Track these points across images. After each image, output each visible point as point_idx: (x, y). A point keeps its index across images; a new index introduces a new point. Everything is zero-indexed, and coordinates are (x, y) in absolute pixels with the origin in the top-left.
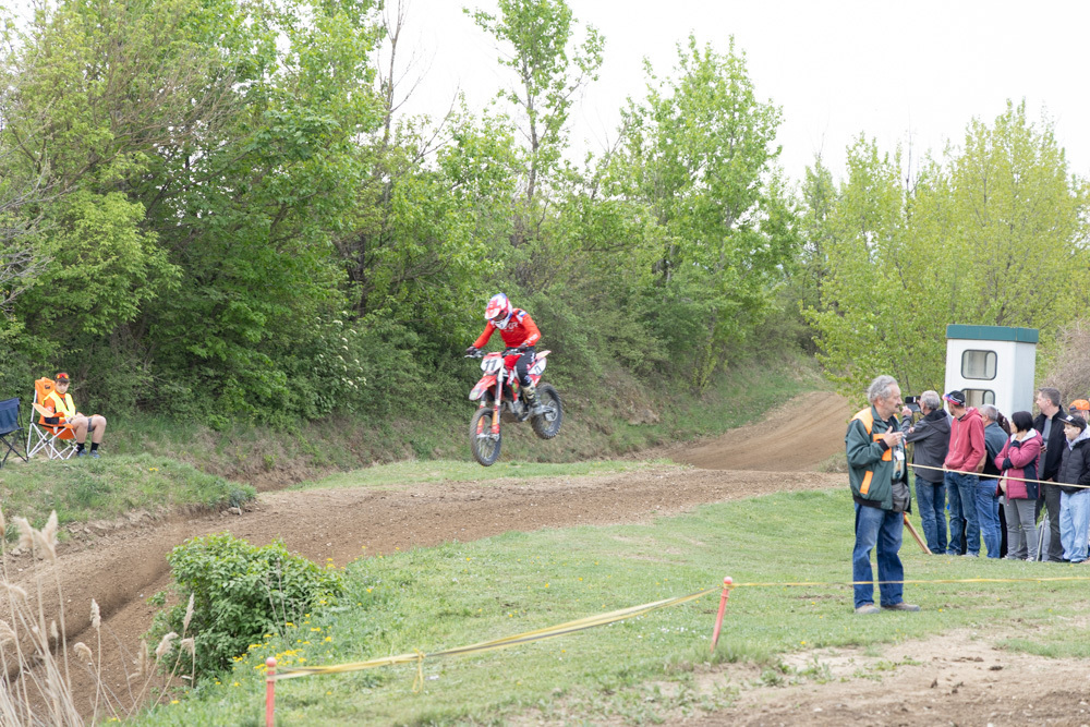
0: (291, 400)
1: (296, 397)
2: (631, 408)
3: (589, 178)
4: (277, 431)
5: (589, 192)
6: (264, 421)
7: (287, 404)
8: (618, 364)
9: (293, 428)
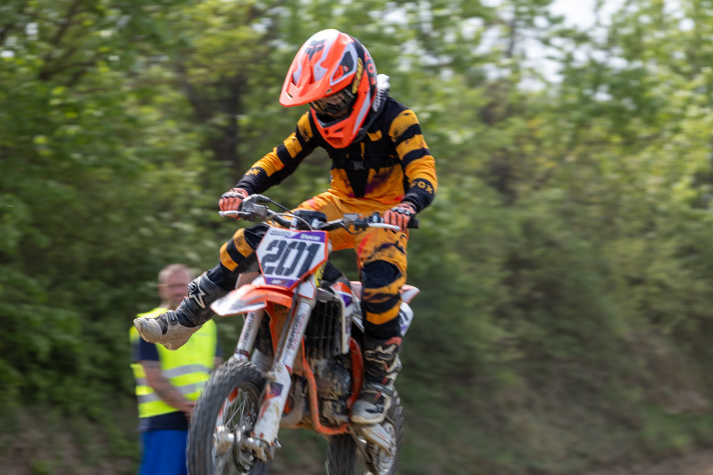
0: (93, 361)
1: (103, 355)
2: (667, 389)
3: (600, 35)
4: (67, 414)
5: (599, 56)
6: (42, 396)
7: (86, 367)
8: (645, 320)
9: (97, 410)
